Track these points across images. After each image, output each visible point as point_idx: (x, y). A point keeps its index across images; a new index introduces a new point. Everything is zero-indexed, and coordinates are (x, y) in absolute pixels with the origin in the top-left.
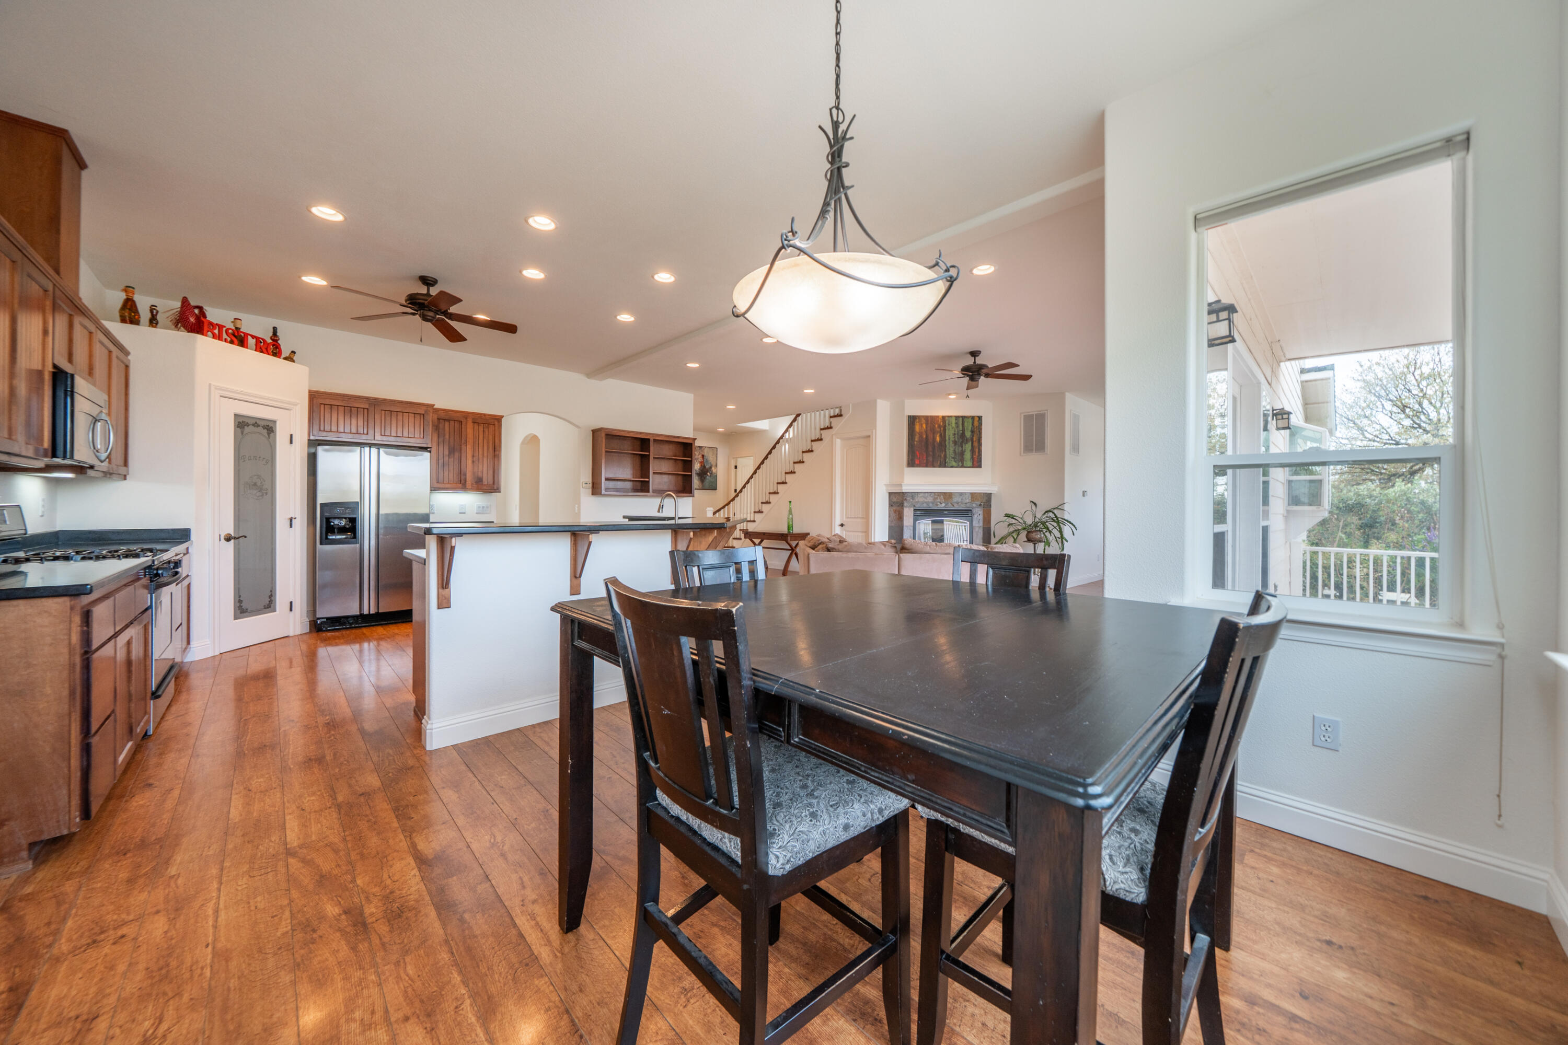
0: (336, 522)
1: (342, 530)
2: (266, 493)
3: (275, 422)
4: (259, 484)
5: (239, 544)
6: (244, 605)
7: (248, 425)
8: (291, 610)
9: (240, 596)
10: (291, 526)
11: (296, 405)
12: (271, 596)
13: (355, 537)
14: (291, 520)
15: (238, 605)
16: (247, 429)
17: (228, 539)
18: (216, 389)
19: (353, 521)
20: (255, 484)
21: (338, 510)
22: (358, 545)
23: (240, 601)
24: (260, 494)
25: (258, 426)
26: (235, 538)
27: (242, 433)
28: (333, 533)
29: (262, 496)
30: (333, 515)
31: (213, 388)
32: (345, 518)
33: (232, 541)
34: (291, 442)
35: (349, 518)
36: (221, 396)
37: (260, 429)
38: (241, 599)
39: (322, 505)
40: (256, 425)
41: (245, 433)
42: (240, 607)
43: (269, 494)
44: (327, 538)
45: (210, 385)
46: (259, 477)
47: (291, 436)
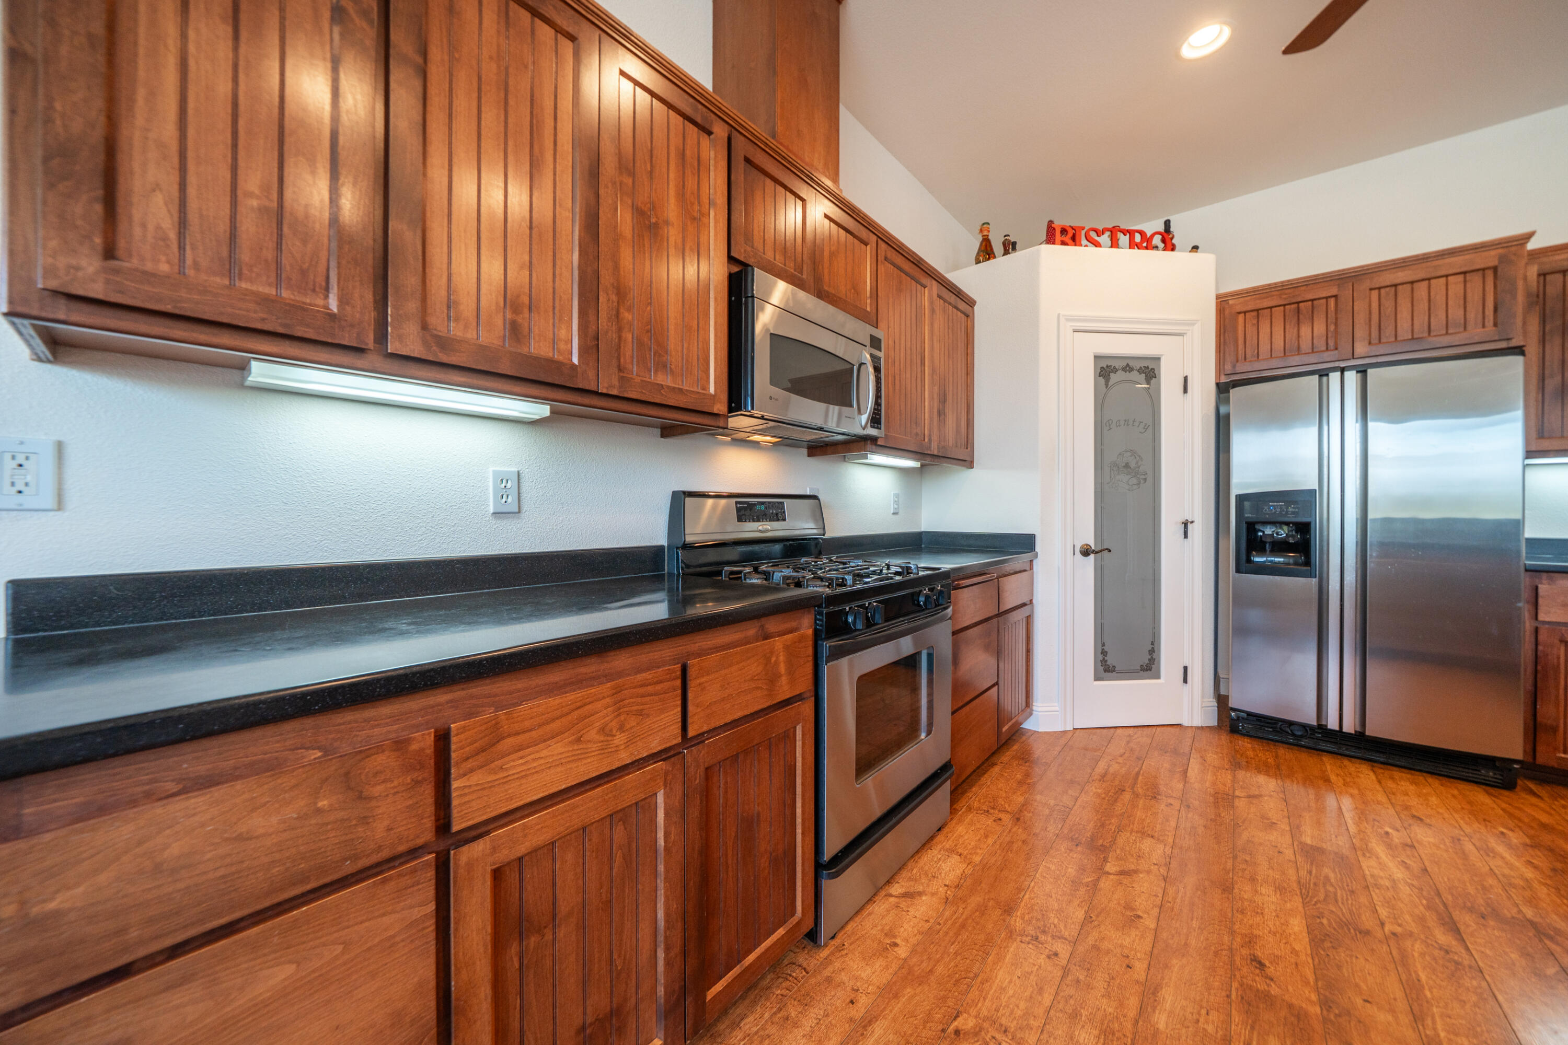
0: (1268, 530)
1: (1280, 547)
2: (1145, 480)
3: (1157, 359)
4: (1133, 465)
5: (1102, 559)
6: (1111, 660)
7: (1115, 370)
8: (1185, 681)
9: (1103, 645)
10: (1186, 536)
11: (1192, 323)
12: (1152, 651)
13: (1308, 563)
14: (1186, 524)
15: (1101, 657)
16: (1114, 378)
17: (1086, 552)
18: (1068, 320)
19: (1304, 529)
20: (1127, 466)
21: (1272, 508)
22: (1314, 581)
23: (1104, 653)
24: (1134, 481)
25: (1131, 370)
26: (1093, 552)
27: (1107, 385)
28: (1262, 550)
29: (1139, 484)
30: (1262, 518)
31: (1062, 320)
32: (1287, 524)
33: (1092, 556)
34: (1185, 390)
35: (1295, 524)
36: (1075, 331)
37: (1135, 375)
38: (1106, 648)
39: (1241, 499)
40: (1128, 369)
41: (1110, 383)
42: (1104, 662)
43: (1150, 479)
44: (1249, 561)
45: (1059, 315)
46: (1133, 453)
47: (1186, 379)
